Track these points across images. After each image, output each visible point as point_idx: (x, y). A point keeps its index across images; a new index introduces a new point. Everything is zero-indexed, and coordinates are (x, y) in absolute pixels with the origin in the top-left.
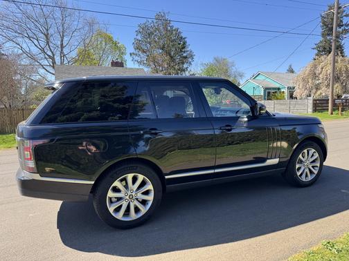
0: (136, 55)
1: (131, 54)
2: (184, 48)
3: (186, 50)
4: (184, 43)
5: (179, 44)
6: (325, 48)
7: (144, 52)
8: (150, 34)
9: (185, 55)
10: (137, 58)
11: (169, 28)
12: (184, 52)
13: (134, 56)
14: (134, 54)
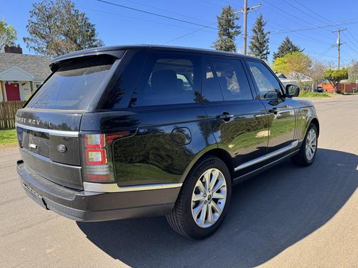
0: (32, 40)
1: (24, 39)
2: (93, 36)
3: (95, 38)
4: (93, 31)
5: (88, 31)
6: (222, 47)
7: (43, 37)
8: (49, 17)
9: (94, 44)
10: (33, 44)
11: (73, 12)
12: (94, 40)
13: (29, 42)
14: (28, 39)
